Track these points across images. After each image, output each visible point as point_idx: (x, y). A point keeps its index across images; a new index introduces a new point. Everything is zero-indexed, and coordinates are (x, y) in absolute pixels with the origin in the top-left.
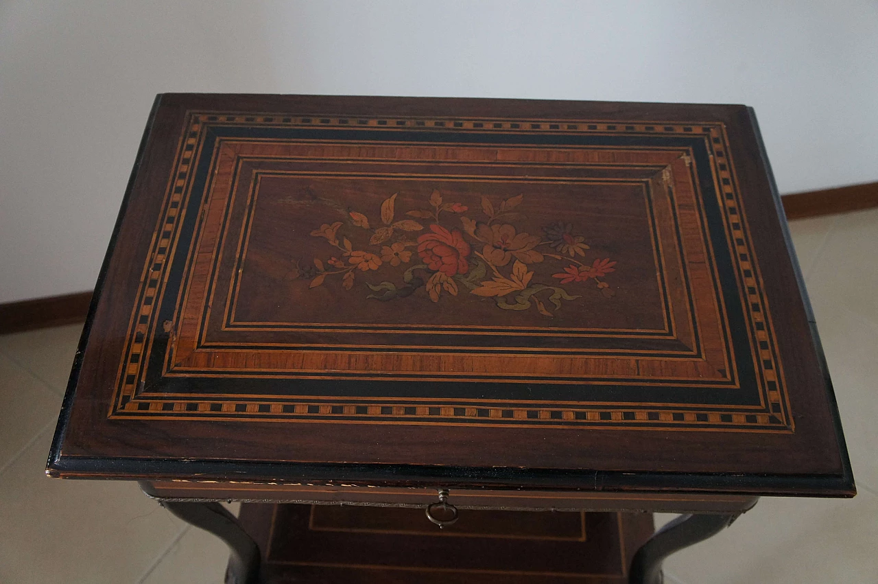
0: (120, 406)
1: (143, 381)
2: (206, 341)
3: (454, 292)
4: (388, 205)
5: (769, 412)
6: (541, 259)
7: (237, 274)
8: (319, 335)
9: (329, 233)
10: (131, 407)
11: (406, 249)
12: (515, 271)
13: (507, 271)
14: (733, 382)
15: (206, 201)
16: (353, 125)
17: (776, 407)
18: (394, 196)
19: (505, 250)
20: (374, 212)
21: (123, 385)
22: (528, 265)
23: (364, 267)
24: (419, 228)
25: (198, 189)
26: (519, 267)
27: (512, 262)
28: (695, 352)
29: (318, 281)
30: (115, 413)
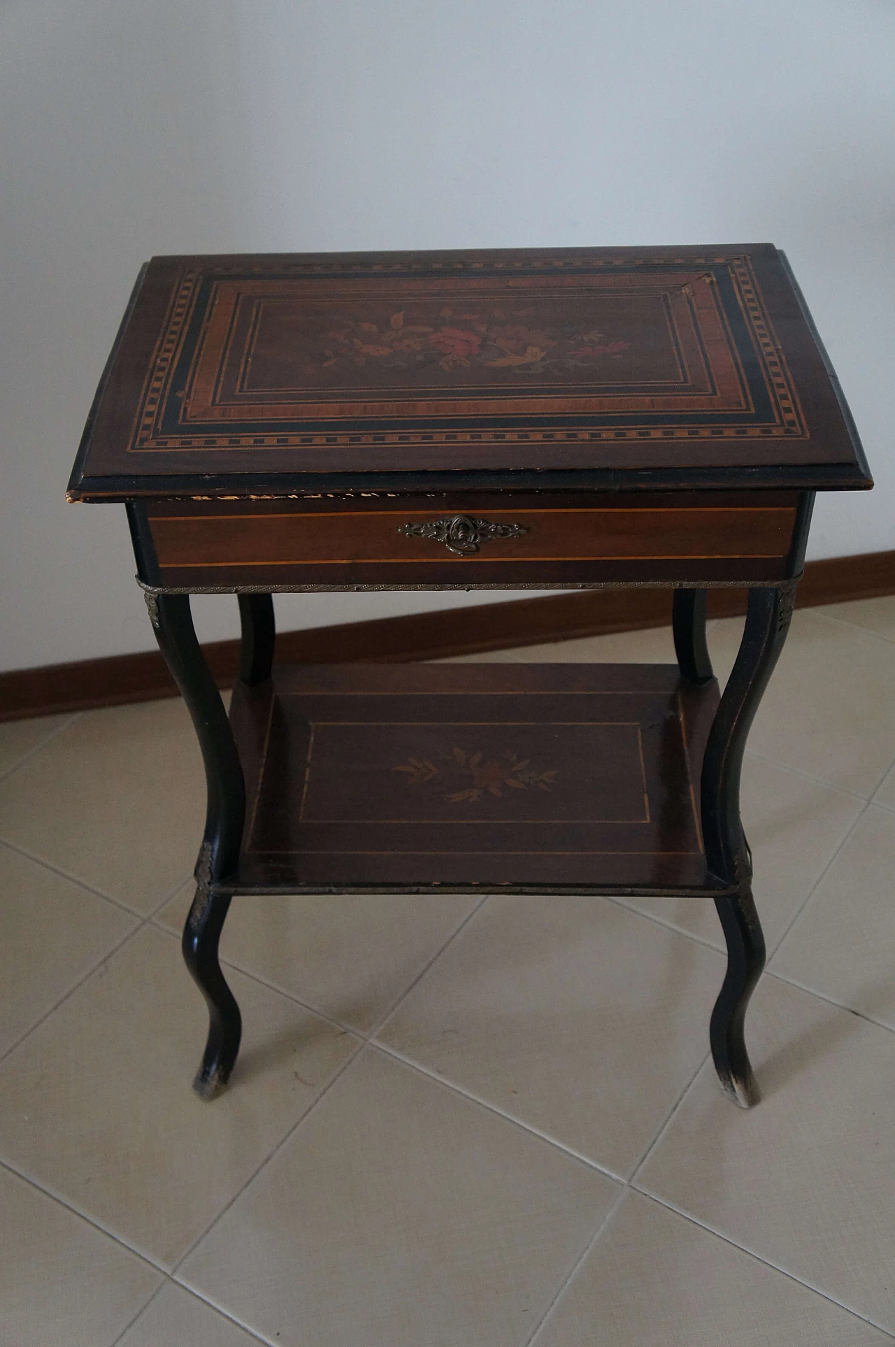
0: (138, 444)
1: (159, 428)
2: (220, 401)
3: (467, 365)
4: (397, 318)
5: (784, 426)
6: (555, 344)
8: (333, 394)
9: (338, 336)
10: (150, 444)
11: (418, 342)
12: (529, 351)
13: (520, 352)
14: (748, 409)
17: (792, 423)
18: (403, 312)
19: (518, 340)
20: (383, 322)
21: (140, 432)
23: (375, 354)
24: (430, 330)
26: (533, 349)
27: (525, 346)
28: (711, 392)
29: (330, 363)
30: (133, 448)
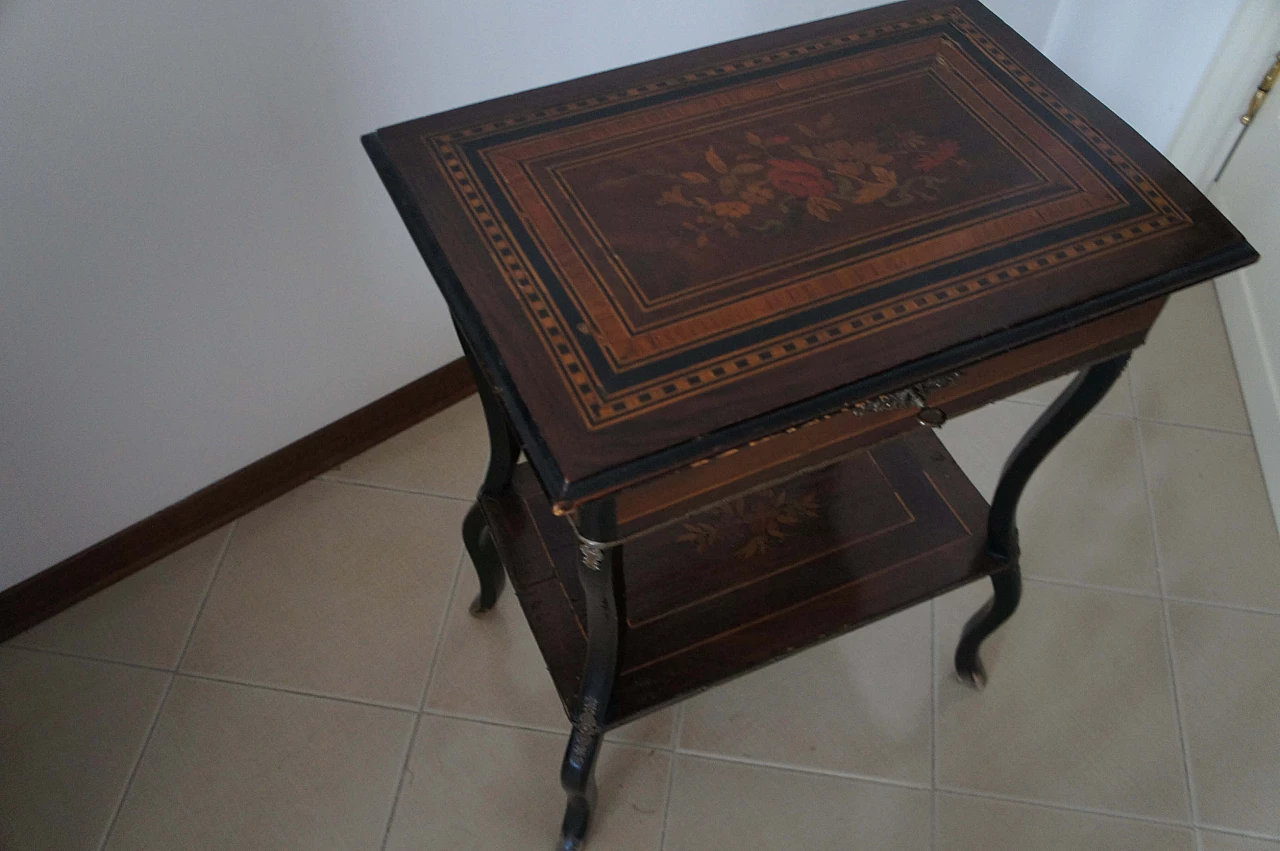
0: (593, 415)
1: (599, 384)
2: (636, 327)
3: (839, 209)
4: (711, 156)
6: (891, 158)
7: (615, 260)
9: (675, 196)
10: (606, 412)
11: (762, 187)
12: (877, 174)
13: (869, 177)
15: (520, 210)
16: (614, 99)
18: (711, 148)
19: (854, 161)
20: (702, 166)
22: (885, 167)
23: (737, 214)
24: (758, 167)
25: (500, 201)
26: (877, 171)
27: (867, 167)
29: (702, 241)
